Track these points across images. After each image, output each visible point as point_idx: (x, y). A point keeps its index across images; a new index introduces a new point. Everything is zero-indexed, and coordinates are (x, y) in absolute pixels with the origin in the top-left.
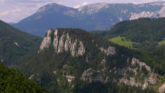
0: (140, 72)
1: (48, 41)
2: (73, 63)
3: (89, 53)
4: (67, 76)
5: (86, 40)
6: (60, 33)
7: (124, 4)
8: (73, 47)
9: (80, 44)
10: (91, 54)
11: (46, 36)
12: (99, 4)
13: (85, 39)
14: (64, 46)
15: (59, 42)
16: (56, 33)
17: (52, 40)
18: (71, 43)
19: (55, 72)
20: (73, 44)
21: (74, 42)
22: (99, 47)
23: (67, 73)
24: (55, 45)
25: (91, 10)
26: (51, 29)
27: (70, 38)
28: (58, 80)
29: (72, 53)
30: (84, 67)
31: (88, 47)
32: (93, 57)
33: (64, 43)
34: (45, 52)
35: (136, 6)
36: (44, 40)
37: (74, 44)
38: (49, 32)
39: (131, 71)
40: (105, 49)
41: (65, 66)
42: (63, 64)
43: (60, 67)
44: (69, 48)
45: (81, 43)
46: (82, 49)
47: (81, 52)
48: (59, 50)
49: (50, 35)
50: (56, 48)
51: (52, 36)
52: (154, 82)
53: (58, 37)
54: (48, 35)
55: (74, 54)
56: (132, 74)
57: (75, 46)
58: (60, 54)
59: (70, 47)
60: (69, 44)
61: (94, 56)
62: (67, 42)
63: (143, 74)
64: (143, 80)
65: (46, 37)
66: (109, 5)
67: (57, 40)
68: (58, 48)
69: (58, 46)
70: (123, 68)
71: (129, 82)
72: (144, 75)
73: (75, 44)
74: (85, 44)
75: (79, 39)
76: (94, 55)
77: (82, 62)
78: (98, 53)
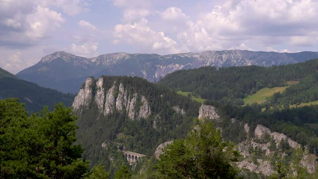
0: (278, 149)
1: (87, 96)
2: (134, 131)
3: (158, 115)
4: (125, 153)
5: (151, 95)
6: (107, 83)
7: (148, 55)
8: (132, 105)
9: (142, 101)
10: (161, 116)
11: (83, 87)
12: (117, 54)
13: (150, 93)
14: (116, 104)
15: (105, 97)
16: (100, 83)
17: (94, 93)
18: (127, 99)
19: (103, 145)
20: (130, 101)
21: (132, 98)
22: (172, 106)
23: (124, 147)
24: (99, 101)
25: (108, 61)
26: (91, 77)
27: (125, 90)
28: (112, 159)
29: (130, 115)
30: (151, 137)
31: (155, 106)
32: (164, 121)
33: (116, 98)
34: (84, 113)
35: (162, 57)
36: (80, 94)
37: (132, 100)
38: (88, 82)
39: (256, 148)
40: (181, 109)
41: (120, 136)
42: (117, 132)
43: (113, 137)
44: (124, 107)
45: (143, 99)
46: (147, 108)
47: (144, 113)
48: (108, 110)
49: (90, 86)
50: (102, 106)
51: (94, 88)
52: (312, 169)
53: (104, 89)
54: (87, 86)
55: (133, 117)
56: (260, 154)
57: (134, 104)
58: (110, 116)
59: (125, 105)
60: (124, 100)
61: (166, 121)
62: (121, 97)
63: (284, 154)
64: (287, 165)
65: (84, 89)
66: (130, 55)
67: (103, 94)
68: (104, 106)
69: (104, 103)
70: (241, 142)
71: (257, 167)
72: (287, 157)
73: (134, 100)
74: (150, 101)
75: (141, 92)
76: (166, 119)
77: (148, 130)
78: (171, 115)
